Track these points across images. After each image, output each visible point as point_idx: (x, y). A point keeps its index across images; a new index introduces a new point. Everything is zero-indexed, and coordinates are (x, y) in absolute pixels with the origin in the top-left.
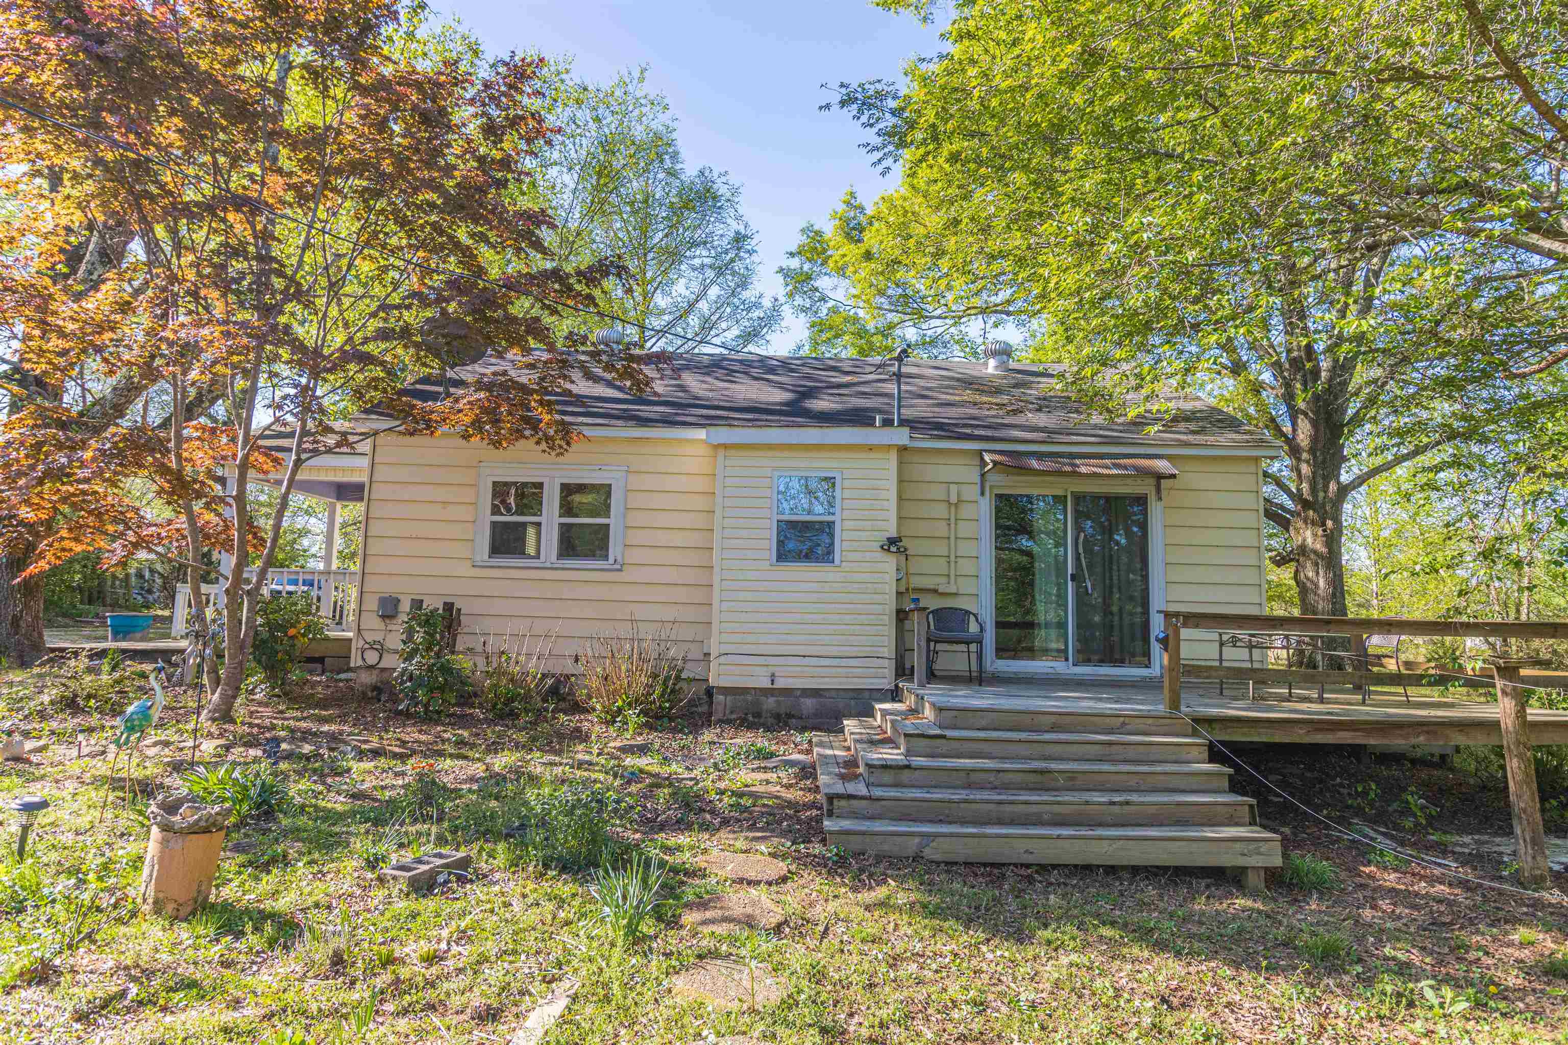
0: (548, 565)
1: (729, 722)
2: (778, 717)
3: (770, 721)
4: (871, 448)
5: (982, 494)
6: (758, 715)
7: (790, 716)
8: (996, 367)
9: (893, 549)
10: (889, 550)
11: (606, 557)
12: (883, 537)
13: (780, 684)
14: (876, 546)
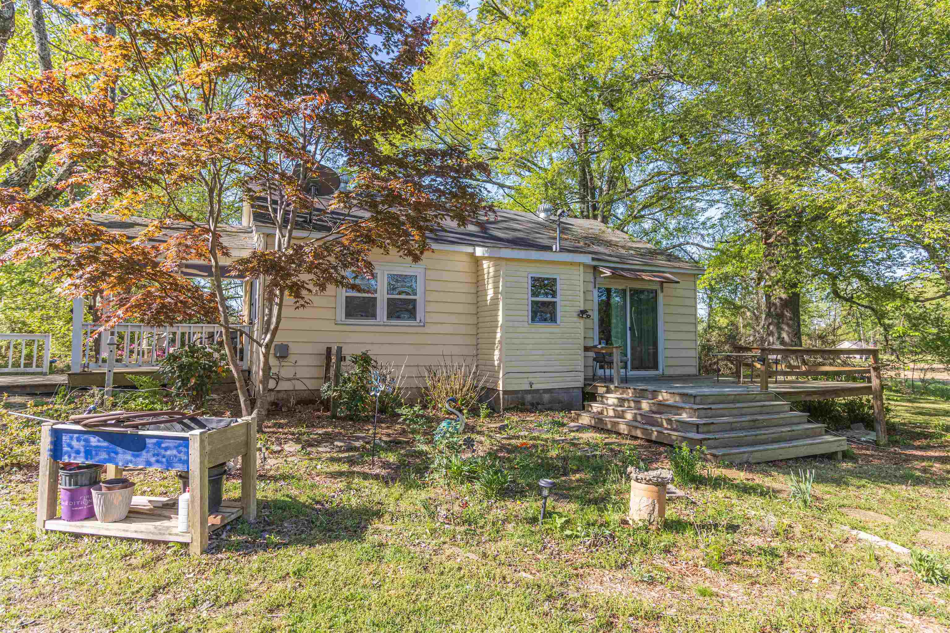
0: (382, 323)
1: (511, 409)
2: (532, 404)
3: (529, 407)
4: (571, 264)
5: (595, 287)
6: (523, 404)
7: (539, 404)
9: (584, 316)
10: (582, 317)
11: (415, 319)
12: (579, 309)
13: (535, 387)
14: (575, 314)
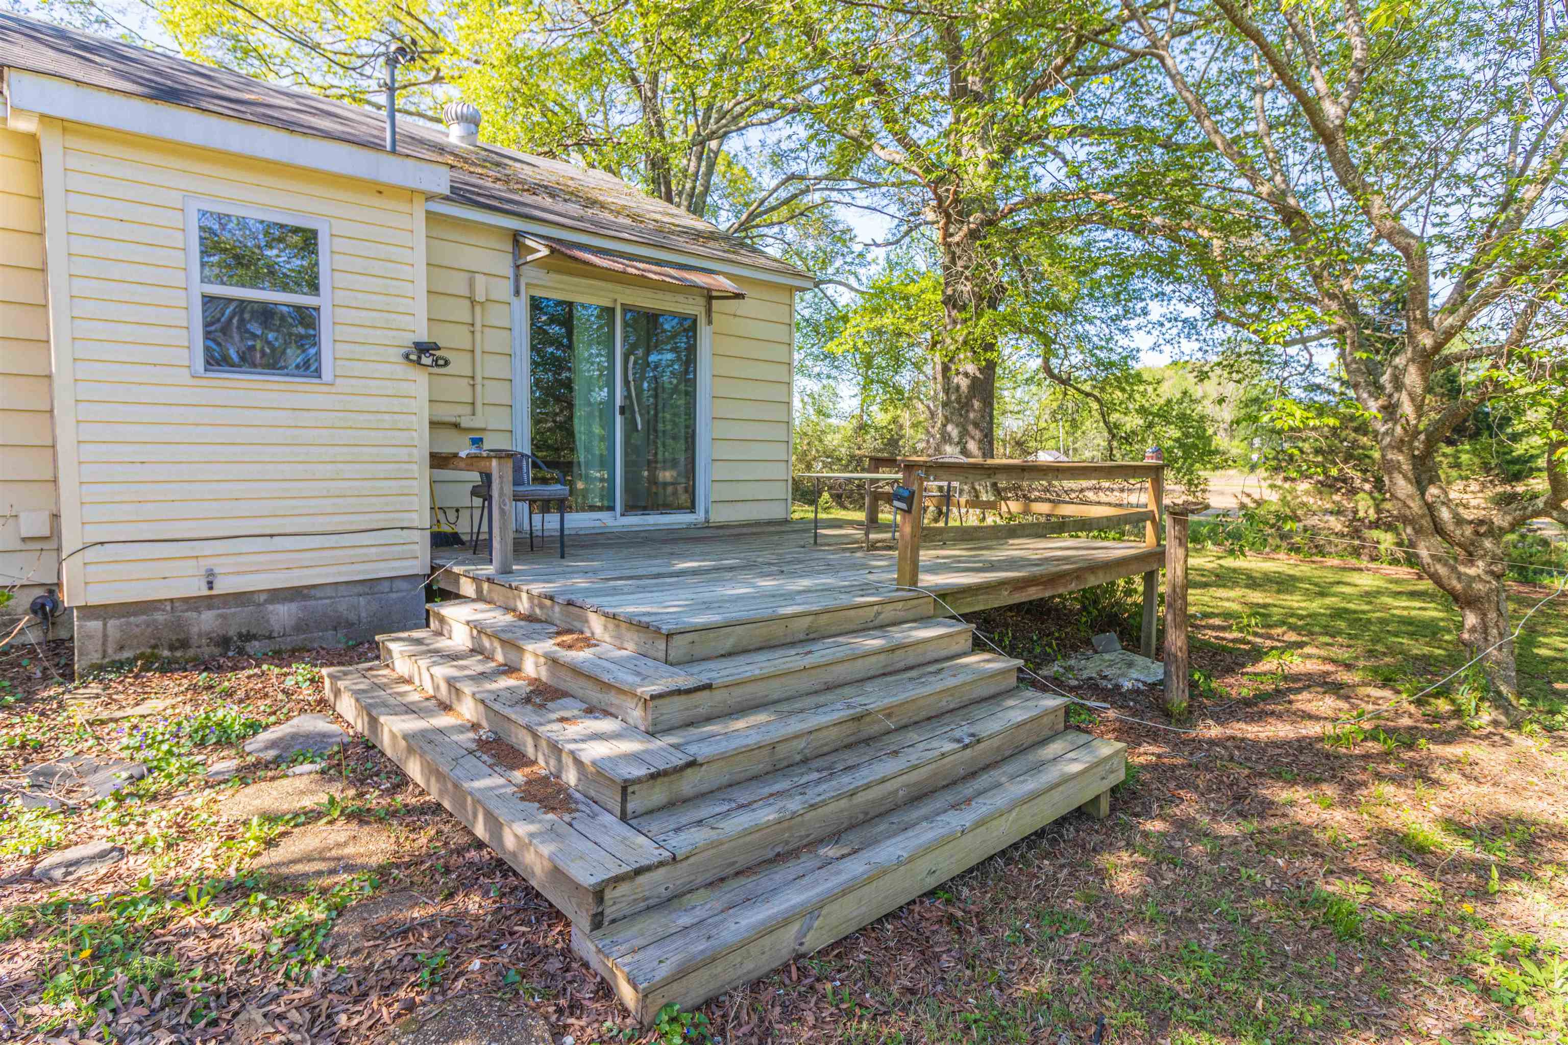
1: (118, 666)
2: (224, 642)
3: (208, 652)
4: (380, 190)
5: (517, 293)
6: (181, 646)
7: (248, 637)
8: (462, 138)
9: (426, 360)
10: (418, 362)
12: (409, 339)
13: (225, 586)
14: (395, 354)
